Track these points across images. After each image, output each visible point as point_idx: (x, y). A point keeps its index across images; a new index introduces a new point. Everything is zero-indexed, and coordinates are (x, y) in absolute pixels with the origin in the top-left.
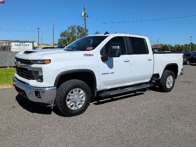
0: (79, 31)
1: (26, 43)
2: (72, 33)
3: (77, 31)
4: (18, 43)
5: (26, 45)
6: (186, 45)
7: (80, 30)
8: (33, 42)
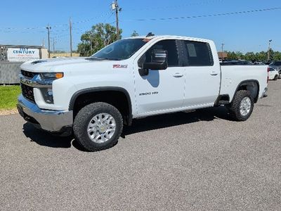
0: (108, 32)
1: (29, 50)
2: (98, 35)
3: (105, 32)
4: (18, 49)
5: (30, 52)
6: (262, 53)
7: (110, 30)
8: (40, 48)
